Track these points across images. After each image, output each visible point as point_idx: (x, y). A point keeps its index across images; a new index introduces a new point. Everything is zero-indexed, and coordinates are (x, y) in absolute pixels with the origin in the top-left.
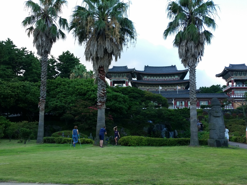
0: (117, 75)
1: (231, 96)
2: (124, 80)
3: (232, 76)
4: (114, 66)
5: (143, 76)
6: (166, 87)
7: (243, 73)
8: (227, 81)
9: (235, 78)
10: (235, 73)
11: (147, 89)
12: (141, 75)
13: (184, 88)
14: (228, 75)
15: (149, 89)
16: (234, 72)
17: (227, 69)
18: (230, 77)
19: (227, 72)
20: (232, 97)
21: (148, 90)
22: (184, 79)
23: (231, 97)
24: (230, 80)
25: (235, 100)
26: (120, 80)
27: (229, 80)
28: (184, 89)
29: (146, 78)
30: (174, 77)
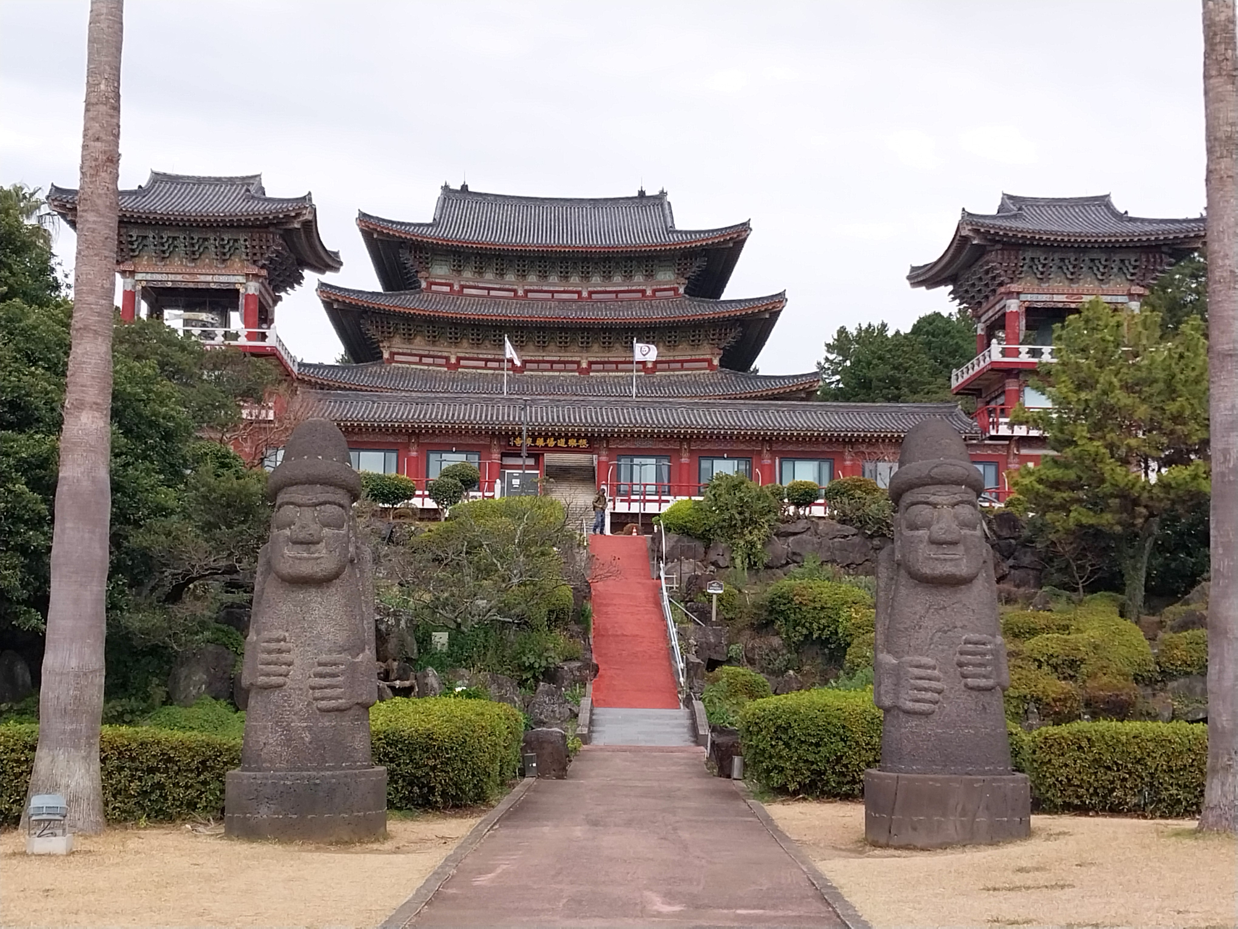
0: (175, 238)
1: (996, 425)
2: (232, 279)
3: (1012, 280)
4: (161, 170)
5: (426, 264)
6: (586, 347)
7: (1092, 260)
8: (983, 319)
9: (1034, 298)
10: (1032, 259)
11: (447, 359)
12: (407, 255)
13: (716, 362)
14: (987, 272)
15: (459, 359)
16: (1029, 255)
17: (977, 231)
18: (1002, 289)
19: (980, 251)
20: (1004, 431)
21: (457, 365)
22: (723, 297)
23: (993, 433)
24: (997, 307)
25: (1024, 452)
26: (202, 278)
27: (990, 313)
28: (711, 366)
29: (443, 281)
30: (650, 275)
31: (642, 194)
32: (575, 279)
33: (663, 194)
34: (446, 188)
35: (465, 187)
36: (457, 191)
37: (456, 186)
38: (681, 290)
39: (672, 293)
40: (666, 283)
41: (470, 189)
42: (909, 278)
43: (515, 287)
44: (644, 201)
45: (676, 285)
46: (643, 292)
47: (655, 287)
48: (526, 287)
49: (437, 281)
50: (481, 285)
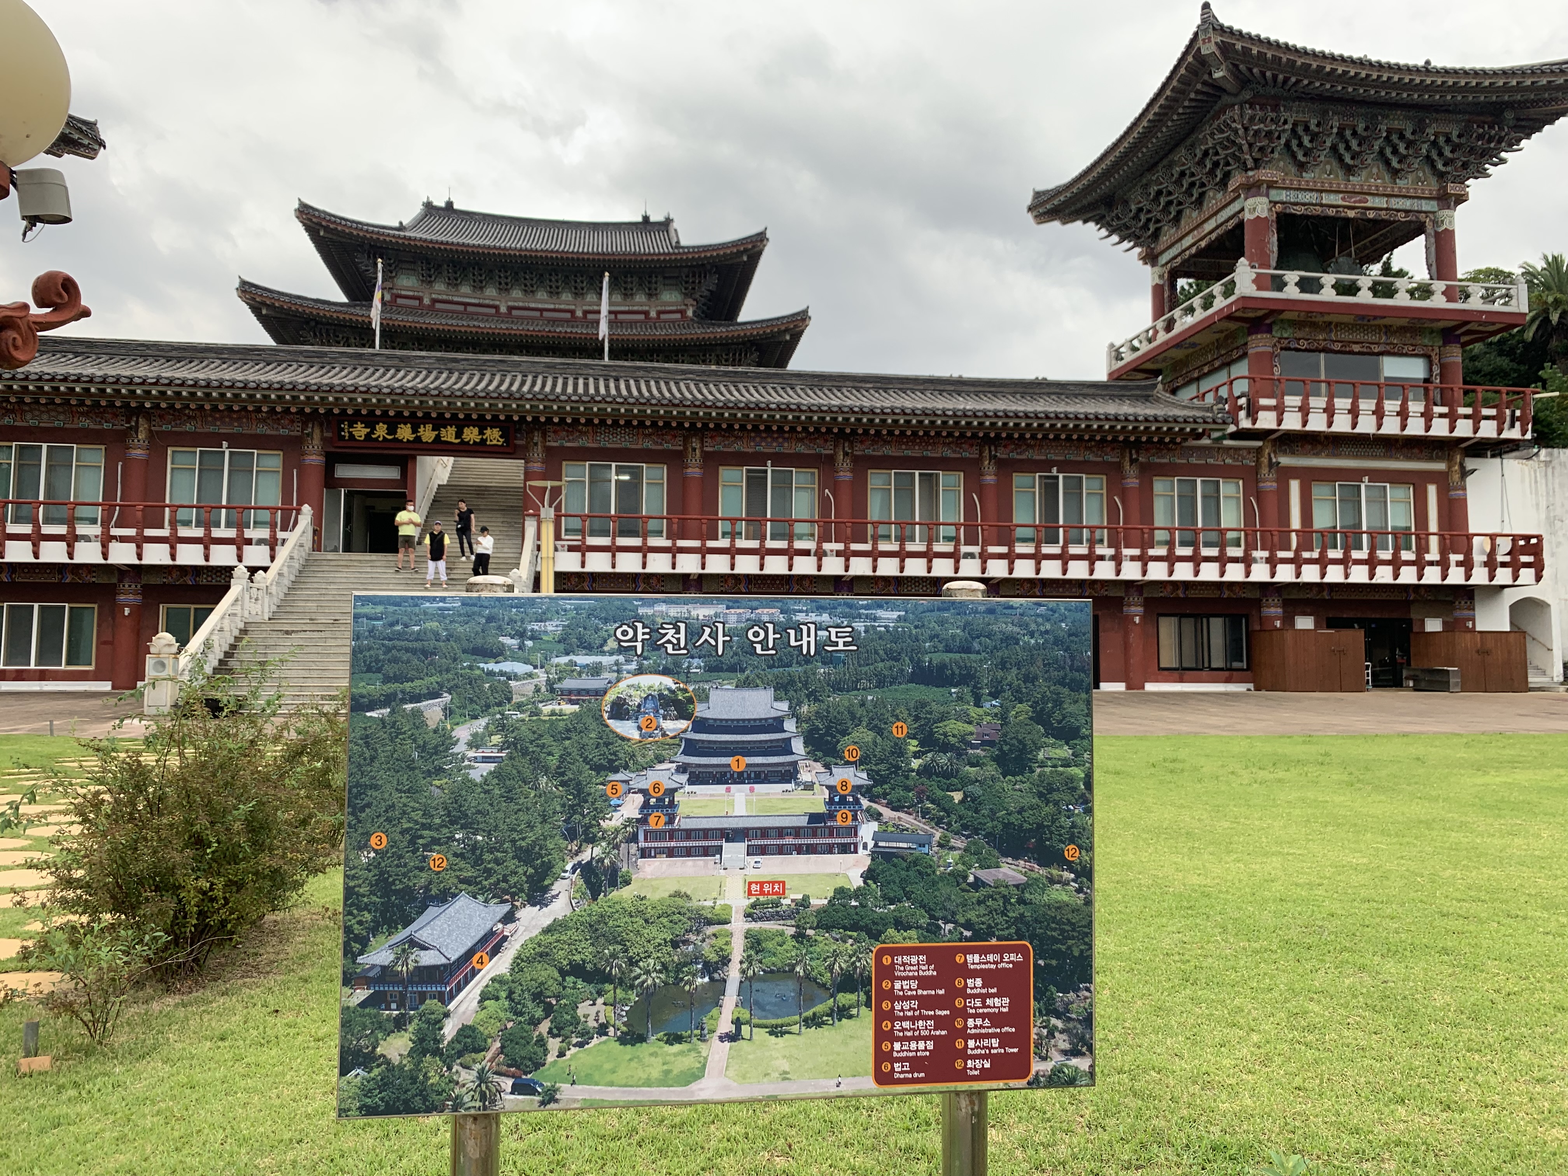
1: (1252, 409)
3: (1258, 162)
5: (389, 272)
8: (1169, 256)
9: (1292, 196)
18: (1233, 183)
20: (1265, 421)
29: (411, 293)
30: (651, 295)
31: (646, 219)
32: (566, 296)
33: (668, 222)
34: (429, 206)
35: (450, 204)
36: (438, 209)
37: (440, 203)
38: (690, 313)
39: (678, 316)
40: (672, 304)
41: (456, 207)
42: (1030, 209)
43: (497, 303)
44: (648, 228)
45: (683, 307)
46: (646, 313)
47: (659, 308)
48: (510, 304)
49: (403, 293)
50: (456, 299)
